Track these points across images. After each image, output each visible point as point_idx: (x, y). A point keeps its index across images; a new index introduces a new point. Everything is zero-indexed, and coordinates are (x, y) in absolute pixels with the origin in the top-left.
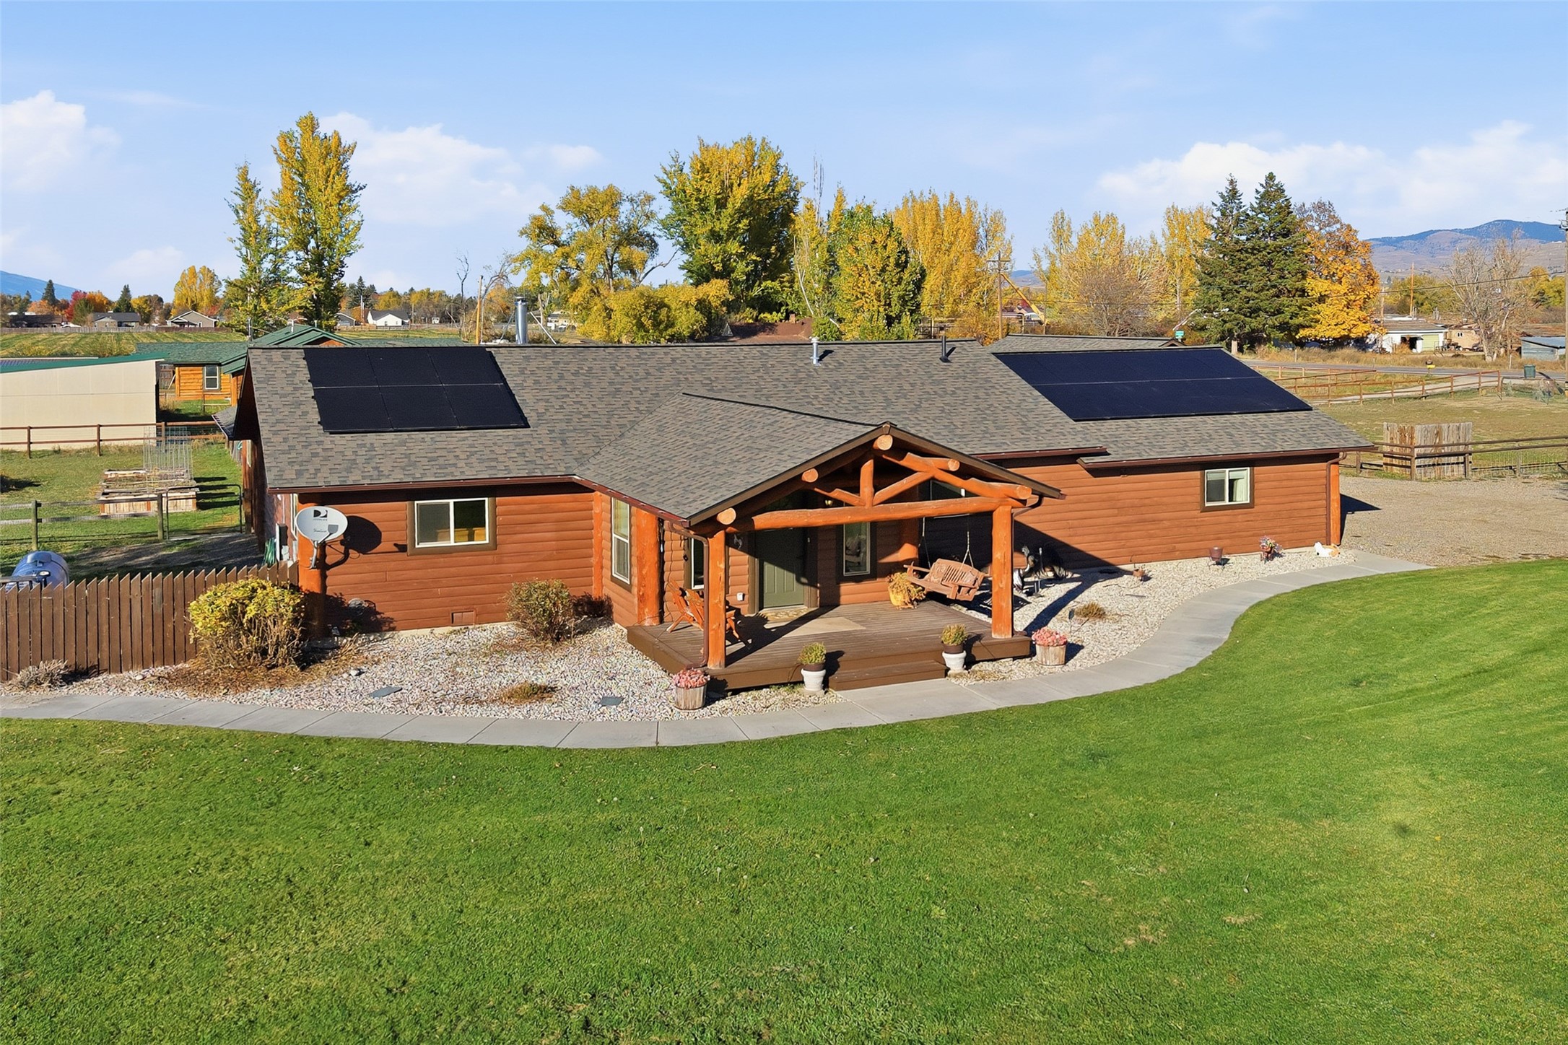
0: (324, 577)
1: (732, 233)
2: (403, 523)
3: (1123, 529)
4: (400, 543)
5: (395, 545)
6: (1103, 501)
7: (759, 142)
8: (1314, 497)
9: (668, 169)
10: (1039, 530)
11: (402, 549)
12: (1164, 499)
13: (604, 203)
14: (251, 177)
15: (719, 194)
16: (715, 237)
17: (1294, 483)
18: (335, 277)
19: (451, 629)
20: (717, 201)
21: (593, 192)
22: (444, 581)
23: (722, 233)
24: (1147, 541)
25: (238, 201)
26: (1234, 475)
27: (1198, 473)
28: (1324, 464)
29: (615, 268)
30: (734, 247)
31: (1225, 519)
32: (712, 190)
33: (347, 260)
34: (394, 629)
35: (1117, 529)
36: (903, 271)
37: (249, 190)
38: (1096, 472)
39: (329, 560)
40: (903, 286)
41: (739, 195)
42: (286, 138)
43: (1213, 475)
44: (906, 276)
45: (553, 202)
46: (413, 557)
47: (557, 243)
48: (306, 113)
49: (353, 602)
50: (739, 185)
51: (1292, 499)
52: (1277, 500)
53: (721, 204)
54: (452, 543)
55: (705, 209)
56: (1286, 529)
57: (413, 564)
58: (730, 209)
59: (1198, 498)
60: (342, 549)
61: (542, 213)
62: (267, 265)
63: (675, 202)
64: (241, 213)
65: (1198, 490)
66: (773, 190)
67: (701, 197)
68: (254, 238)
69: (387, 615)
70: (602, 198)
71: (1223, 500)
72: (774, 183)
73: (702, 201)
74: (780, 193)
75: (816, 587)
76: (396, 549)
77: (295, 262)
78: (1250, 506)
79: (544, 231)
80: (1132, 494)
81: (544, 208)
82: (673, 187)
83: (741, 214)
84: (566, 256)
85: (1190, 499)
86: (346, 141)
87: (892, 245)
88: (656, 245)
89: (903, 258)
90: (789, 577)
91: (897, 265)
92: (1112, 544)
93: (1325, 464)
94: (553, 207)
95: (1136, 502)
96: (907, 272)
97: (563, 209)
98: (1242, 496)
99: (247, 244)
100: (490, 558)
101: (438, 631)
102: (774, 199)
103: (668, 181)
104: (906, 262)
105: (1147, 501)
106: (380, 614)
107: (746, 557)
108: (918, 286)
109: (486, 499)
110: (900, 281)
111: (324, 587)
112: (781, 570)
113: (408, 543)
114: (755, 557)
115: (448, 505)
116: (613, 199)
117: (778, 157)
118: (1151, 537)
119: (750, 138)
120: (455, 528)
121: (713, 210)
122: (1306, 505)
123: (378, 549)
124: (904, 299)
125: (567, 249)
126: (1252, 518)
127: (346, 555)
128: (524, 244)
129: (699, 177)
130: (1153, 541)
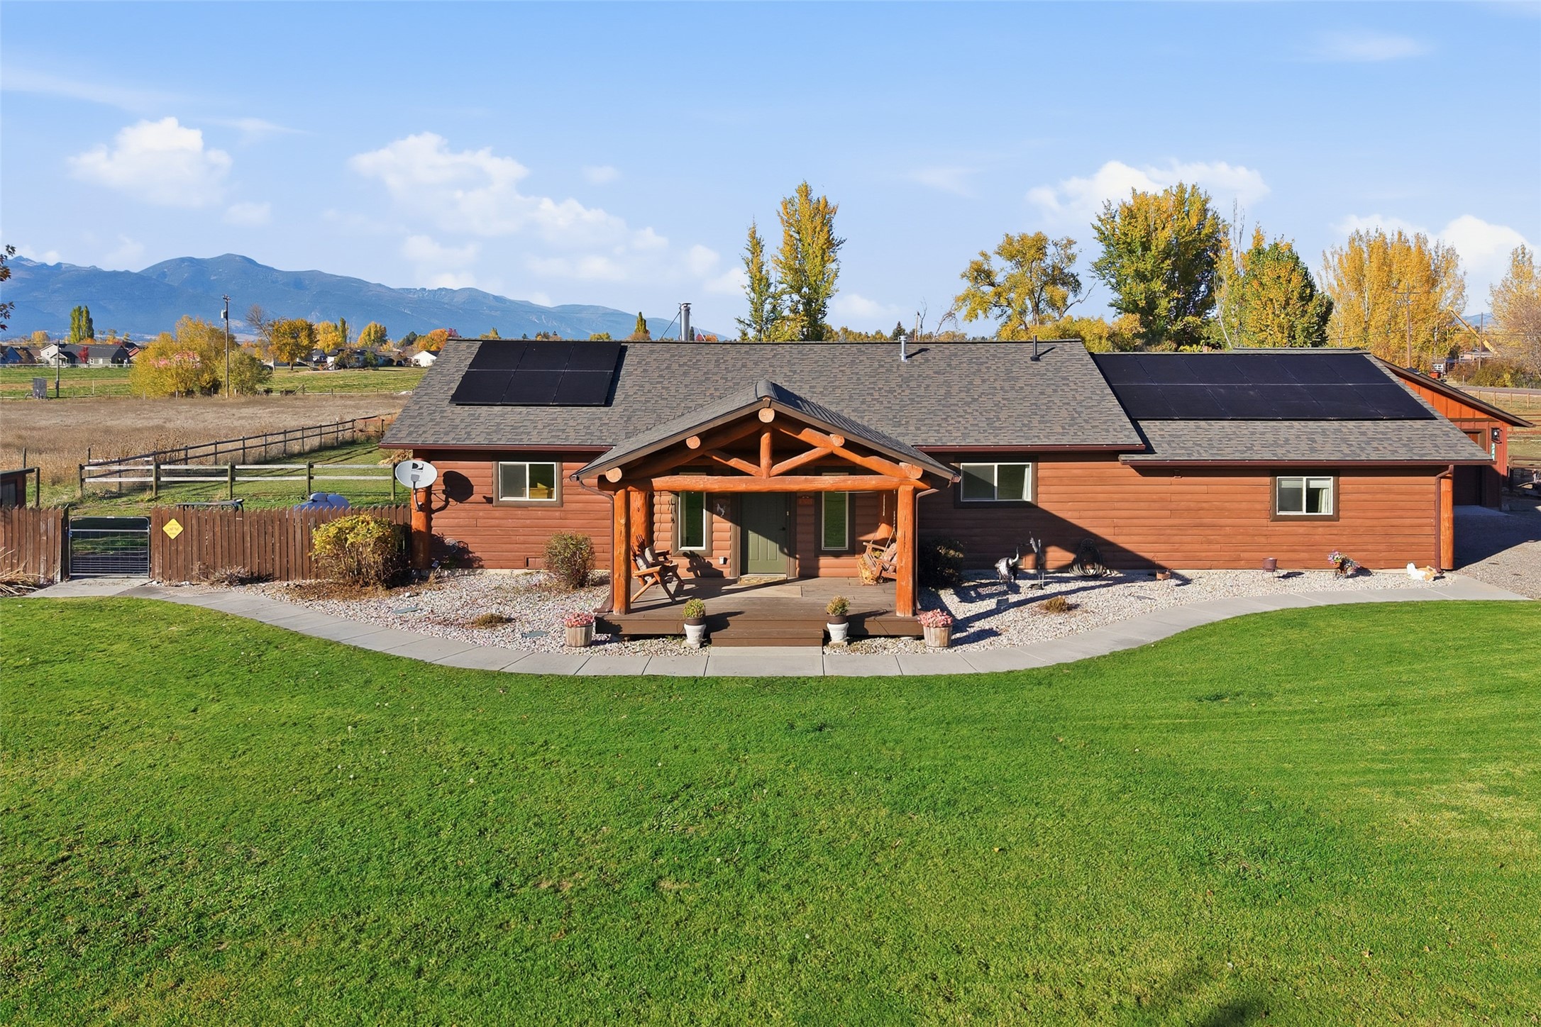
0: (429, 520)
1: (1156, 273)
2: (490, 480)
3: (1175, 532)
4: (487, 496)
5: (484, 497)
6: (1154, 501)
7: (1189, 190)
8: (1419, 514)
9: (1103, 217)
10: (1080, 525)
11: (489, 500)
12: (1226, 504)
13: (1030, 248)
14: (758, 235)
15: (1144, 237)
16: (1141, 277)
17: (1392, 497)
18: (820, 316)
19: (527, 571)
20: (1143, 244)
21: (1023, 238)
22: (521, 530)
23: (1147, 273)
24: (1205, 546)
25: (750, 256)
26: (1315, 484)
27: (1267, 480)
28: (1433, 479)
29: (1041, 306)
30: (1158, 286)
31: (1301, 530)
32: (1138, 234)
33: (828, 302)
34: (482, 567)
35: (1168, 532)
36: (1307, 303)
37: (756, 246)
38: (1146, 470)
39: (434, 506)
40: (1306, 318)
41: (1162, 238)
42: (788, 203)
43: (1288, 482)
44: (1310, 307)
45: (991, 249)
46: (499, 508)
47: (992, 285)
48: (801, 182)
49: (449, 540)
50: (1163, 229)
51: (1387, 514)
52: (1370, 514)
53: (1146, 247)
54: (527, 499)
55: (1131, 252)
56: (1382, 547)
57: (497, 514)
58: (1154, 251)
59: (1268, 506)
60: (443, 497)
61: (982, 258)
62: (768, 307)
63: (1108, 246)
64: (750, 264)
65: (1268, 497)
66: (1199, 234)
67: (1129, 240)
68: (760, 283)
69: (477, 554)
70: (1029, 243)
71: (1301, 510)
72: (1201, 224)
73: (1129, 244)
74: (1206, 235)
75: (796, 558)
76: (484, 500)
77: (790, 304)
78: (1335, 517)
79: (982, 274)
80: (1189, 497)
81: (984, 255)
82: (1106, 233)
83: (1166, 254)
84: (999, 295)
85: (1258, 506)
86: (832, 203)
87: (1296, 279)
88: (1079, 285)
89: (1308, 291)
90: (772, 547)
91: (1301, 298)
92: (1163, 547)
93: (1435, 478)
94: (990, 253)
95: (1192, 505)
96: (1311, 305)
97: (999, 253)
98: (1326, 508)
99: (753, 290)
100: (557, 514)
101: (517, 572)
102: (1201, 241)
103: (1103, 228)
104: (1311, 296)
105: (1204, 505)
106: (471, 553)
107: (728, 525)
108: (1324, 318)
109: (554, 463)
110: (1304, 313)
111: (429, 527)
112: (765, 540)
113: (494, 496)
114: (737, 524)
115: (525, 466)
116: (1039, 245)
117: (1206, 201)
118: (1210, 542)
119: (1181, 185)
120: (530, 487)
121: (1139, 252)
122: (1408, 521)
123: (472, 498)
124: (1308, 332)
125: (999, 289)
126: (1335, 532)
127: (447, 502)
128: (965, 286)
129: (1126, 223)
130: (1212, 547)
